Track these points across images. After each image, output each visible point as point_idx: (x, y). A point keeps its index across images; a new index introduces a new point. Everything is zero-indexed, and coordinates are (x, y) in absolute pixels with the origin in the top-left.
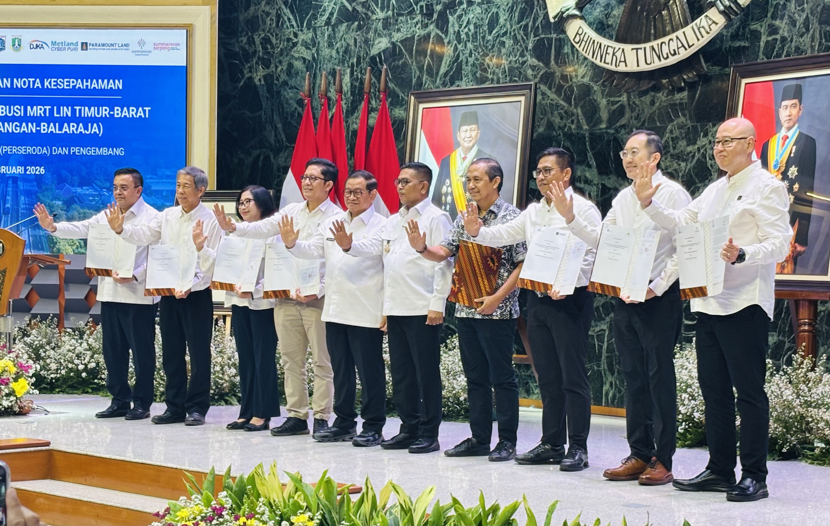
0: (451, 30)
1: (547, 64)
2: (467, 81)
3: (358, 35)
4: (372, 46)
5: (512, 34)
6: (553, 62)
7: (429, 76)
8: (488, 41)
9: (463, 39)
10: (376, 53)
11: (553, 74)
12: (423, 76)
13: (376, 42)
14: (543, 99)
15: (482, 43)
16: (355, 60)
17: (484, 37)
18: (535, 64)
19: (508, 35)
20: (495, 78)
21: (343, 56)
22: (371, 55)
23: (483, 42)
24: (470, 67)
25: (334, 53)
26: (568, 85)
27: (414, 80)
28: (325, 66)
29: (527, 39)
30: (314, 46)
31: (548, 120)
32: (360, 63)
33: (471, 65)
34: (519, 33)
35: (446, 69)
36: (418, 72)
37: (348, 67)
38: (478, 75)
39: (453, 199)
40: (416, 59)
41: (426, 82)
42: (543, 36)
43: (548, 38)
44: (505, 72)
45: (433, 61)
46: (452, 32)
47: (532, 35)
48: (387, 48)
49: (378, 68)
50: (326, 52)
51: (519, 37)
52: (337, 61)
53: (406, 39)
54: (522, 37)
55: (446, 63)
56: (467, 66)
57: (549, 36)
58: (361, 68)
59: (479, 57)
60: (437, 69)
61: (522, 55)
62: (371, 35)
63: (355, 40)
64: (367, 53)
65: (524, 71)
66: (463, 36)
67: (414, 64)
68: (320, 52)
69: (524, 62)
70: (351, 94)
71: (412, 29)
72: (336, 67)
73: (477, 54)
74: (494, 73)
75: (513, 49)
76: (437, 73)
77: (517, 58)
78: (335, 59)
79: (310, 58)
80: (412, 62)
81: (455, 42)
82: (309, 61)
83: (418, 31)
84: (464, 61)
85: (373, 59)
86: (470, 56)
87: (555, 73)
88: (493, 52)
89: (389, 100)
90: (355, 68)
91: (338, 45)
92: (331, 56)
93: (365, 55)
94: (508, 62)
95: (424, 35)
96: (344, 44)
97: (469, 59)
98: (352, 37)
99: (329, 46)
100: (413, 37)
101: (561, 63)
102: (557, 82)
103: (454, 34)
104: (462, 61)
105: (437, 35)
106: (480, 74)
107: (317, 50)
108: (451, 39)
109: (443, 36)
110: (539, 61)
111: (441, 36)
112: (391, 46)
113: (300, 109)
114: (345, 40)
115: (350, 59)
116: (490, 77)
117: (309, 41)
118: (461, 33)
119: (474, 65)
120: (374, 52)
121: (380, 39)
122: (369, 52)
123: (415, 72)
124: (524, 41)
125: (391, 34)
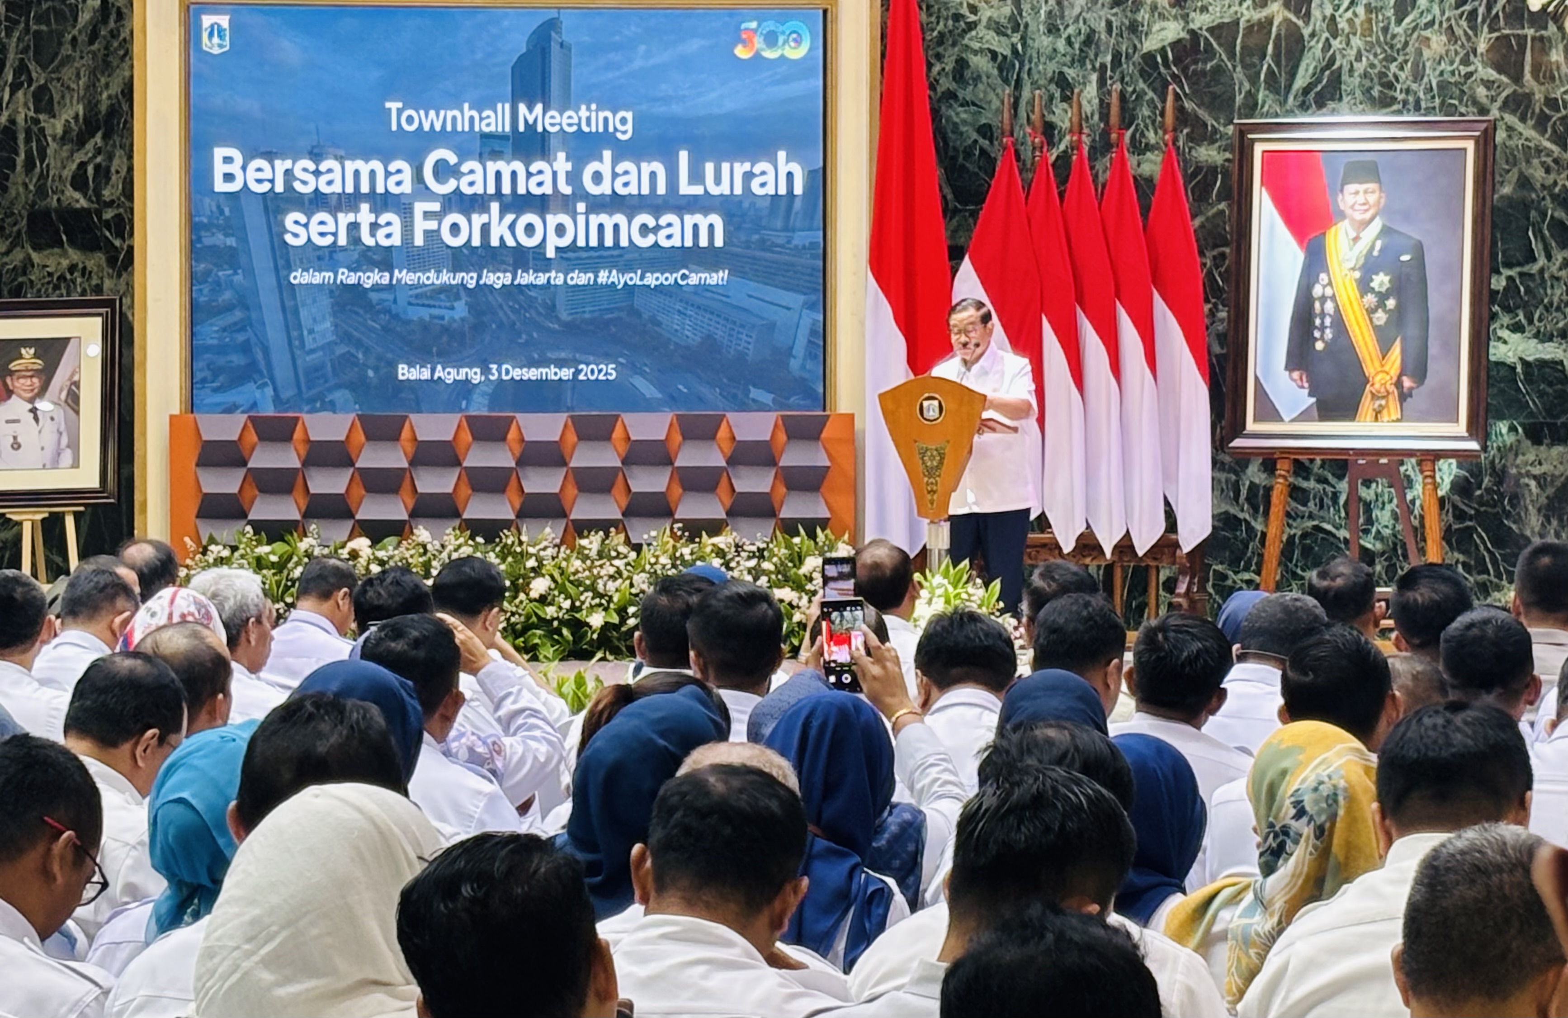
0: (1316, 13)
1: (1517, 78)
2: (1353, 102)
3: (1115, 14)
4: (1147, 34)
5: (1445, 25)
6: (1528, 76)
7: (1271, 92)
8: (1394, 36)
9: (1343, 30)
10: (1155, 47)
11: (1529, 96)
12: (1258, 91)
13: (1156, 27)
14: (1510, 137)
15: (1382, 39)
16: (1109, 58)
17: (1385, 30)
18: (1492, 79)
19: (1436, 26)
20: (1411, 99)
21: (1081, 50)
22: (1145, 51)
23: (1385, 37)
24: (1358, 79)
25: (1061, 45)
26: (1559, 115)
27: (1239, 99)
28: (1041, 67)
29: (1476, 35)
30: (1016, 28)
31: (1521, 174)
32: (1120, 64)
33: (1360, 76)
34: (1458, 24)
35: (1308, 80)
36: (1247, 86)
37: (1094, 69)
38: (1375, 93)
39: (1337, 308)
40: (1242, 61)
41: (1264, 102)
42: (1507, 32)
43: (1518, 35)
44: (1431, 89)
45: (1278, 64)
46: (1320, 17)
47: (1486, 29)
48: (1180, 41)
49: (1160, 73)
50: (1043, 42)
51: (1459, 32)
52: (1068, 58)
53: (1221, 26)
54: (1465, 31)
55: (1307, 70)
56: (1351, 76)
57: (1520, 32)
58: (1122, 73)
59: (1376, 62)
60: (1287, 80)
61: (1466, 62)
62: (1143, 15)
63: (1109, 24)
64: (1135, 47)
65: (1470, 88)
66: (1342, 24)
67: (1239, 69)
68: (1030, 42)
69: (1469, 75)
70: (1101, 119)
71: (1233, 9)
72: (1066, 70)
73: (1371, 57)
74: (1408, 91)
75: (1447, 51)
76: (1289, 87)
77: (1455, 65)
78: (1064, 55)
79: (1007, 52)
80: (1234, 67)
81: (1326, 35)
82: (1005, 57)
83: (1245, 12)
84: (1346, 69)
85: (1149, 57)
86: (1359, 58)
87: (1534, 94)
88: (1406, 54)
89: (1185, 131)
90: (1109, 73)
91: (1071, 30)
92: (1055, 50)
93: (1131, 51)
94: (1437, 72)
95: (1260, 20)
96: (1084, 29)
97: (1355, 64)
98: (1100, 18)
99: (1050, 31)
100: (1237, 23)
101: (1544, 77)
102: (1537, 110)
103: (1324, 20)
104: (1340, 67)
105: (1286, 20)
106: (1381, 92)
107: (1023, 39)
108: (1317, 28)
109: (1300, 23)
110: (1500, 72)
111: (1295, 24)
112: (1188, 37)
113: (985, 143)
114: (1085, 22)
115: (1096, 55)
116: (1400, 97)
117: (1003, 21)
118: (1338, 19)
119: (1365, 75)
120: (1150, 45)
121: (1165, 24)
122: (1139, 46)
123: (1241, 84)
124: (1469, 39)
125: (1188, 15)
